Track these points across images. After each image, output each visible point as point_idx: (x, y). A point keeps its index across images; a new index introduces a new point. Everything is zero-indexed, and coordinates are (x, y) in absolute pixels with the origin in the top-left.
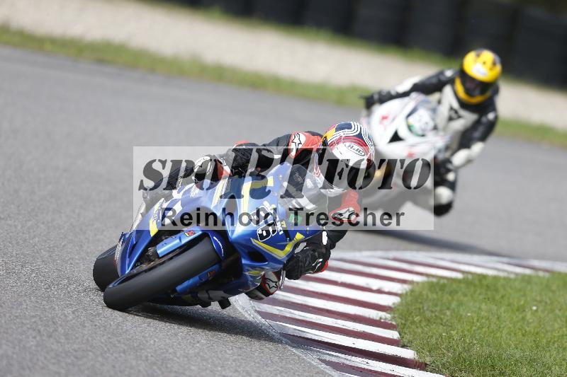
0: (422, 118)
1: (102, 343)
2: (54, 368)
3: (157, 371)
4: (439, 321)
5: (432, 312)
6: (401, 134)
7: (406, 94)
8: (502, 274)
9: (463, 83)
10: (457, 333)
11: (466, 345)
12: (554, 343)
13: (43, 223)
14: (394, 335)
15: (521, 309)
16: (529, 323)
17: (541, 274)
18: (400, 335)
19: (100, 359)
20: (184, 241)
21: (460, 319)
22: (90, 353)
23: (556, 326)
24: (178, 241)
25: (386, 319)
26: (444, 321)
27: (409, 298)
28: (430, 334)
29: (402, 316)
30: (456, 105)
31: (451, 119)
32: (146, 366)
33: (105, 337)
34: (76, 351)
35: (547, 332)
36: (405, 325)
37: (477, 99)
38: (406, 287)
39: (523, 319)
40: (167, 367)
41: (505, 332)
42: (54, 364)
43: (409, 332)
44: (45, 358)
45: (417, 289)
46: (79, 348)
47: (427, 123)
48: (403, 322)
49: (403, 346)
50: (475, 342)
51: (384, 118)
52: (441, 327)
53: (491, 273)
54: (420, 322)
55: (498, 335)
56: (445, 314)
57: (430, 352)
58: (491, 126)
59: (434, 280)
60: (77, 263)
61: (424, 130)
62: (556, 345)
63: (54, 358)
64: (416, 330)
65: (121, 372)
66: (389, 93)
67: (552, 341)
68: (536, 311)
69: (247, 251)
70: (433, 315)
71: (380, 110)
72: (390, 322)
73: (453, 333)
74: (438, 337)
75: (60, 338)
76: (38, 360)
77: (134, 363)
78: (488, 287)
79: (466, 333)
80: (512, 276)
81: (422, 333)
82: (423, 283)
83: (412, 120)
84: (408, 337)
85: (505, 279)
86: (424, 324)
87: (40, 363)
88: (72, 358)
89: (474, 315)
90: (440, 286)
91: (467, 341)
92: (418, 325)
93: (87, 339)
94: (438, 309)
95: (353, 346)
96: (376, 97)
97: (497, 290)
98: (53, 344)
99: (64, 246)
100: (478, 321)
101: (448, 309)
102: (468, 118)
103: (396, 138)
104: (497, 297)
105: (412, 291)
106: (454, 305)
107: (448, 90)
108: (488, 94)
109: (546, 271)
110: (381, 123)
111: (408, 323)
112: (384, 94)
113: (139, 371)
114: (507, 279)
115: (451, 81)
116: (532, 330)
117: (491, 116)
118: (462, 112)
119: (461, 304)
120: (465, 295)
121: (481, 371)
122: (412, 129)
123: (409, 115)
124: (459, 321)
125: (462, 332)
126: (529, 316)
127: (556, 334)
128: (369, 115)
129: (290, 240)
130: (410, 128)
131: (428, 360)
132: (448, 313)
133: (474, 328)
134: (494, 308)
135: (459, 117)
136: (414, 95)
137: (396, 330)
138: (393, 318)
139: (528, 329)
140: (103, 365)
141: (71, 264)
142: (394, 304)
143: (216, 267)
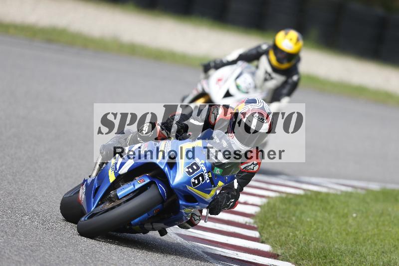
0: (246, 80)
1: (50, 240)
2: (17, 258)
3: (89, 260)
4: (287, 224)
5: (282, 218)
6: (231, 92)
7: (234, 62)
8: (331, 191)
9: (276, 54)
10: (300, 233)
11: (306, 241)
12: (368, 240)
13: (8, 156)
14: (255, 234)
15: (345, 216)
16: (351, 226)
17: (359, 191)
18: (260, 234)
19: (49, 252)
20: (137, 186)
21: (302, 223)
22: (42, 248)
23: (370, 228)
24: (132, 186)
25: (250, 223)
26: (291, 224)
27: (266, 209)
28: (281, 233)
29: (262, 221)
30: (269, 70)
31: (266, 80)
32: (81, 256)
33: (52, 236)
34: (31, 246)
35: (363, 232)
36: (263, 227)
37: (285, 66)
38: (264, 200)
39: (347, 223)
40: (96, 257)
41: (334, 232)
42: (16, 255)
43: (267, 232)
44: (10, 251)
45: (272, 202)
46: (34, 244)
47: (250, 84)
48: (262, 225)
49: (263, 242)
50: (313, 239)
51: (219, 80)
52: (289, 229)
53: (324, 190)
54: (274, 225)
55: (329, 234)
56: (291, 220)
57: (281, 246)
58: (295, 86)
59: (284, 195)
60: (33, 184)
61: (248, 89)
62: (370, 242)
63: (17, 251)
64: (271, 231)
65: (63, 261)
66: (221, 61)
67: (367, 238)
68: (356, 217)
69: (183, 195)
70: (283, 220)
71: (215, 74)
72: (253, 225)
73: (297, 233)
74: (286, 236)
75: (20, 237)
76: (5, 252)
77: (72, 254)
78: (322, 200)
79: (306, 233)
80: (339, 193)
81: (276, 233)
82: (276, 198)
83: (239, 81)
84: (265, 236)
85: (334, 195)
86: (276, 226)
87: (6, 255)
88: (29, 251)
89: (312, 220)
90: (288, 199)
91: (307, 238)
92: (273, 227)
93: (40, 238)
94: (287, 215)
95: (226, 242)
96: (212, 64)
97: (328, 202)
98: (15, 241)
99: (23, 171)
100: (315, 224)
101: (294, 215)
102: (278, 80)
103: (228, 95)
104: (329, 207)
105: (268, 203)
106: (298, 213)
107: (264, 59)
108: (293, 62)
109: (362, 189)
110: (217, 84)
111: (266, 226)
112: (218, 62)
113: (76, 260)
114: (336, 195)
115: (266, 53)
116: (353, 231)
117: (295, 78)
118: (274, 75)
119: (302, 212)
120: (306, 206)
121: (317, 260)
122: (240, 88)
123: (238, 77)
124: (302, 224)
125: (304, 232)
126: (350, 221)
127: (370, 233)
128: (207, 78)
129: (214, 187)
130: (238, 87)
131: (279, 252)
132: (294, 218)
133: (312, 229)
134: (326, 215)
135: (272, 78)
136: (240, 63)
137: (257, 231)
138: (255, 222)
139: (350, 230)
140: (50, 256)
141: (28, 184)
142: (256, 212)
143: (160, 206)
